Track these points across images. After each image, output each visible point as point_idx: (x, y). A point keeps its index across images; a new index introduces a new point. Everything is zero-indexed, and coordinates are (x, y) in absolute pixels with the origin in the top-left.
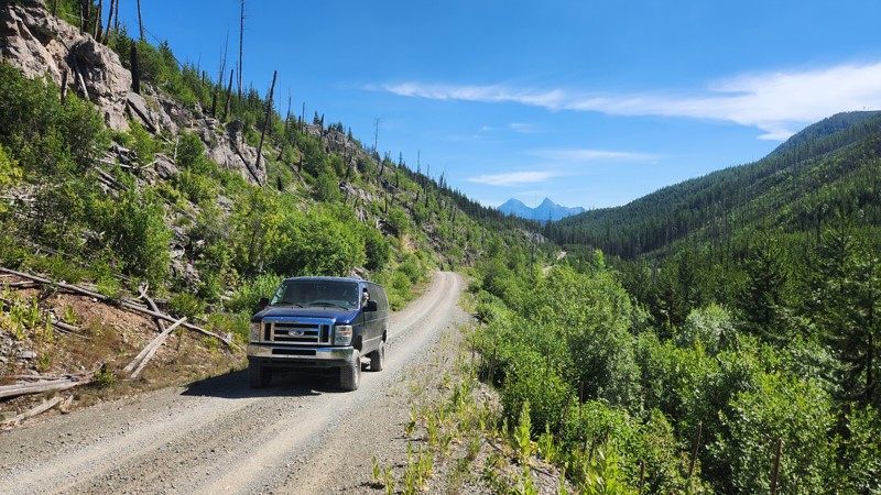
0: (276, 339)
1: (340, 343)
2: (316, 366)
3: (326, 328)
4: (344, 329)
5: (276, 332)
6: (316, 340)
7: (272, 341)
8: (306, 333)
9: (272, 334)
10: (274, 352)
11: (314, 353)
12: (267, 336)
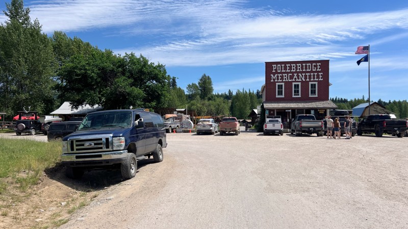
0: (77, 150)
1: (118, 149)
2: (103, 165)
3: (107, 139)
4: (120, 139)
5: (77, 145)
6: (101, 148)
7: (75, 151)
8: (95, 144)
9: (75, 147)
10: (77, 157)
11: (100, 156)
12: (72, 149)
